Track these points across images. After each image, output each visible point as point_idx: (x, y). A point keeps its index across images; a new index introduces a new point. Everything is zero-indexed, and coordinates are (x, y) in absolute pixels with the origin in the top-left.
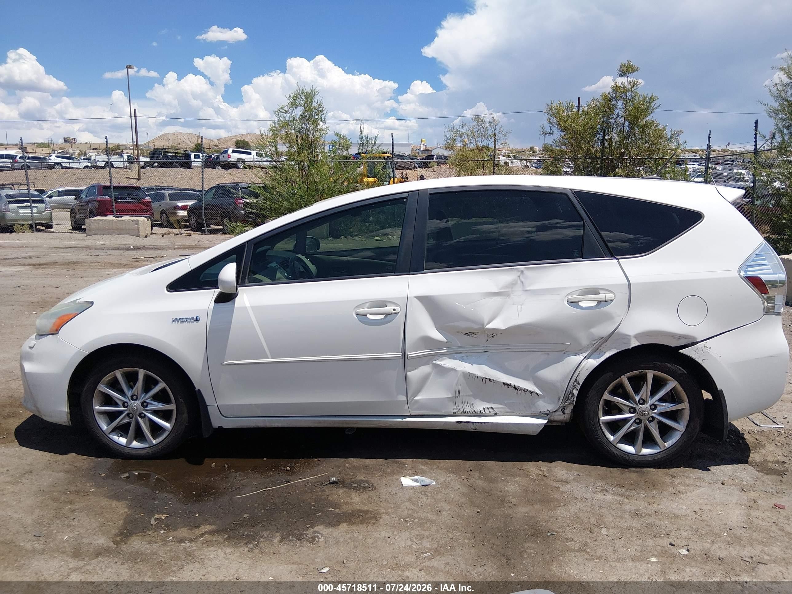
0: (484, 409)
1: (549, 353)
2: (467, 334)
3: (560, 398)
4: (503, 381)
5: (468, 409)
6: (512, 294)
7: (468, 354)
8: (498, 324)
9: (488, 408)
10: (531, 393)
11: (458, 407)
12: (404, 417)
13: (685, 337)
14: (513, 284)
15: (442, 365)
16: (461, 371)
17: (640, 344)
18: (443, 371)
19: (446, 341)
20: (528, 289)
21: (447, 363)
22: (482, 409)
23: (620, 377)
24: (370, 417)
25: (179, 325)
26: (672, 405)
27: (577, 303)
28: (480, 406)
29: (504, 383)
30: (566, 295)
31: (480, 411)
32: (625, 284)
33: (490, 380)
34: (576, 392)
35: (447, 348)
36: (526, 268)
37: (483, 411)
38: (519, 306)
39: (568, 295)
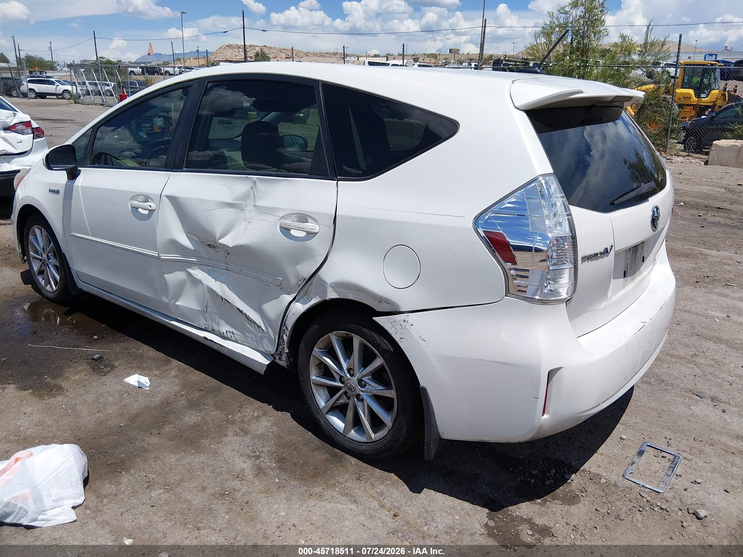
0: (227, 331)
1: (270, 285)
2: (209, 245)
4: (237, 306)
5: (216, 328)
6: (245, 209)
7: (215, 269)
8: (228, 241)
9: (229, 331)
10: (259, 326)
11: (208, 323)
12: (171, 319)
13: (387, 301)
14: (246, 197)
15: (193, 275)
16: (206, 284)
17: (338, 297)
18: (196, 282)
19: (193, 249)
20: (257, 204)
21: (198, 273)
22: (225, 332)
23: (327, 333)
26: (381, 388)
27: (289, 230)
28: (225, 328)
29: (238, 309)
30: (280, 218)
31: (223, 333)
33: (228, 301)
35: (197, 257)
36: (258, 178)
37: (225, 334)
38: (247, 224)
39: (282, 218)
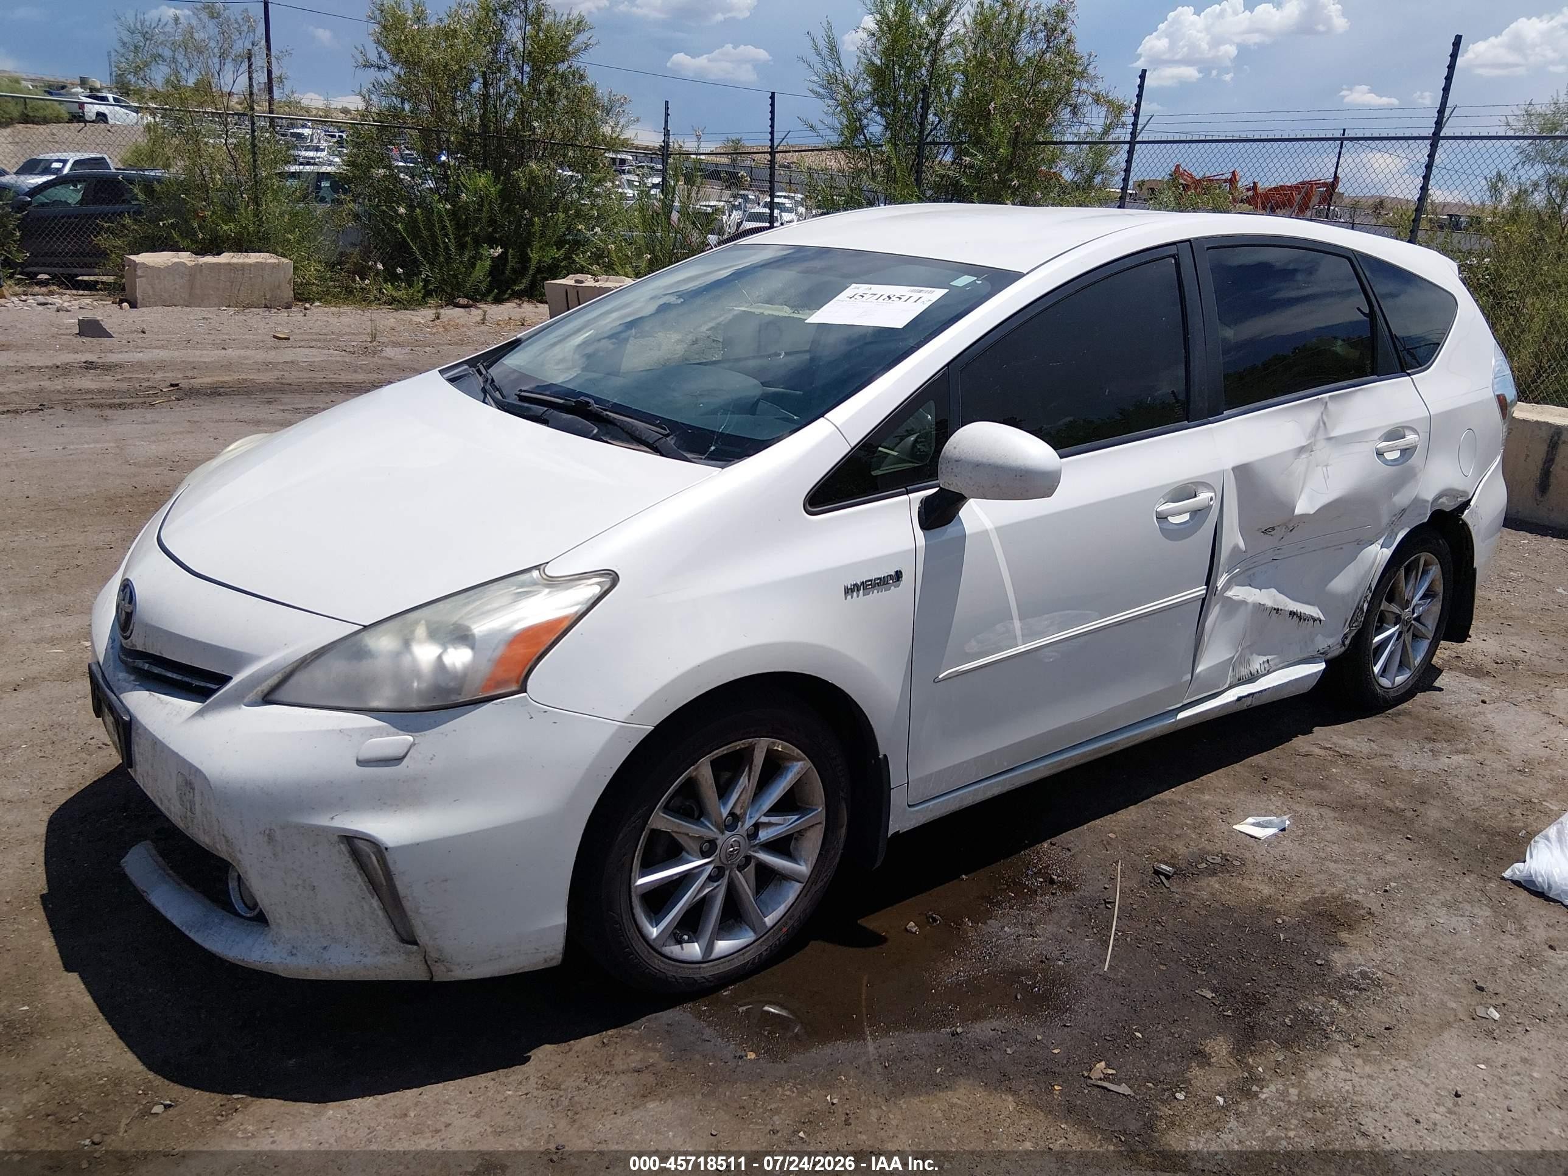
0: (1261, 665)
1: (1343, 548)
2: (1266, 531)
3: (1346, 621)
4: (1289, 610)
5: (1243, 671)
6: (1314, 449)
7: (1255, 570)
9: (1264, 663)
10: (1315, 620)
11: (1235, 671)
12: (1174, 713)
14: (1316, 430)
15: (1232, 598)
16: (1251, 603)
18: (1231, 609)
19: (1244, 548)
20: (1332, 435)
21: (1239, 592)
22: (1258, 667)
24: (1137, 726)
25: (860, 600)
27: (1384, 454)
28: (1258, 661)
29: (1290, 613)
30: (1374, 441)
31: (1257, 671)
32: (1426, 417)
33: (1277, 610)
34: (1366, 606)
35: (1242, 563)
37: (1259, 670)
38: (1324, 469)
39: (1377, 441)
